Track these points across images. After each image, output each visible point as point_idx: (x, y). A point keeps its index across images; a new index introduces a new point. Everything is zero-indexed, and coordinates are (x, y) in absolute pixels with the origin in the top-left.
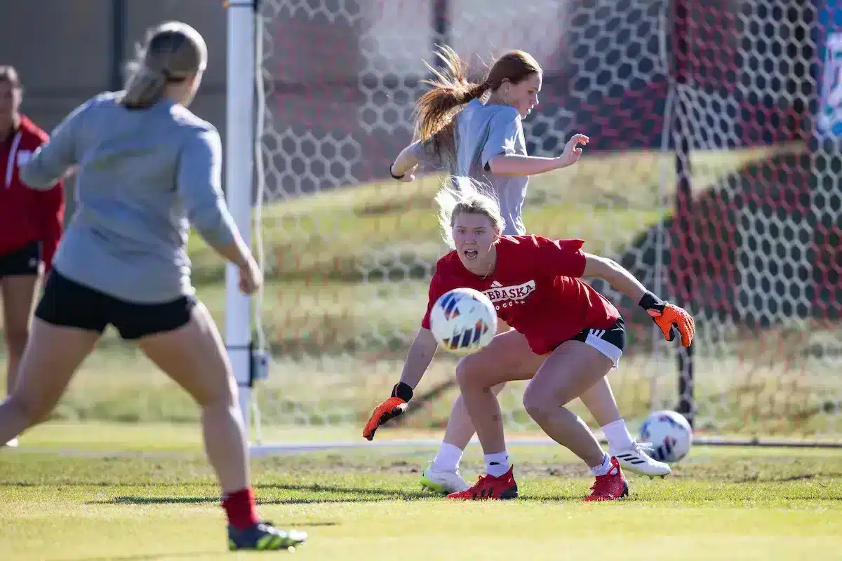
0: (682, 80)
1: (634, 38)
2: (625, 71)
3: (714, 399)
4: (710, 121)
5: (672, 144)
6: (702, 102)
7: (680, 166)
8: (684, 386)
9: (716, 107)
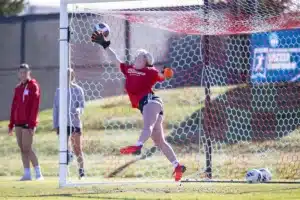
0: (207, 64)
1: (191, 50)
2: (189, 61)
3: (219, 167)
4: (217, 78)
5: (204, 85)
6: (214, 71)
7: (206, 92)
8: (208, 163)
9: (219, 73)
